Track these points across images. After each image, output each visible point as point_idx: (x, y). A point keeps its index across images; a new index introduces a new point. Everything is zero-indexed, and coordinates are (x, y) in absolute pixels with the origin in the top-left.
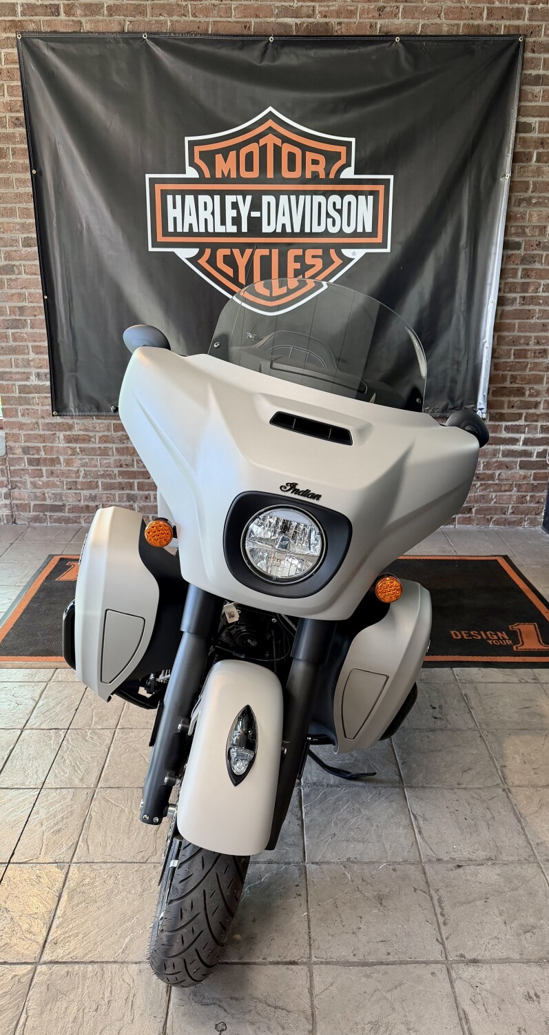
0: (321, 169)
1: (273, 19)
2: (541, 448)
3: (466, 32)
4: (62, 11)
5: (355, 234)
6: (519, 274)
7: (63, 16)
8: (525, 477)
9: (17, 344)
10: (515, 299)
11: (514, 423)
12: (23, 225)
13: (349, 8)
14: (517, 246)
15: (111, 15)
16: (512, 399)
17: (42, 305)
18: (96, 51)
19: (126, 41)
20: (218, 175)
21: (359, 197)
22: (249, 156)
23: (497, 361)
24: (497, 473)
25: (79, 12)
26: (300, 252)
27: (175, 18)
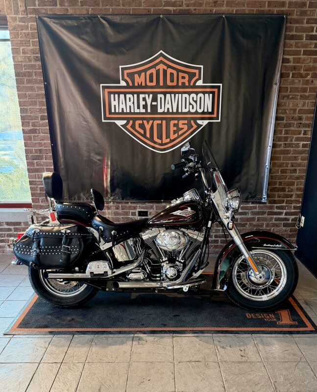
0: (186, 81)
1: (161, 8)
2: (293, 217)
3: (257, 13)
4: (58, 4)
5: (203, 113)
6: (283, 132)
7: (58, 6)
8: (286, 231)
9: (38, 167)
10: (281, 145)
11: (280, 205)
12: (41, 109)
13: (200, 2)
14: (282, 119)
15: (82, 6)
16: (279, 193)
17: (51, 148)
18: (75, 23)
19: (89, 18)
20: (136, 84)
21: (206, 95)
22: (151, 75)
23: (273, 175)
24: (272, 229)
25: (66, 4)
26: (176, 122)
27: (114, 7)
